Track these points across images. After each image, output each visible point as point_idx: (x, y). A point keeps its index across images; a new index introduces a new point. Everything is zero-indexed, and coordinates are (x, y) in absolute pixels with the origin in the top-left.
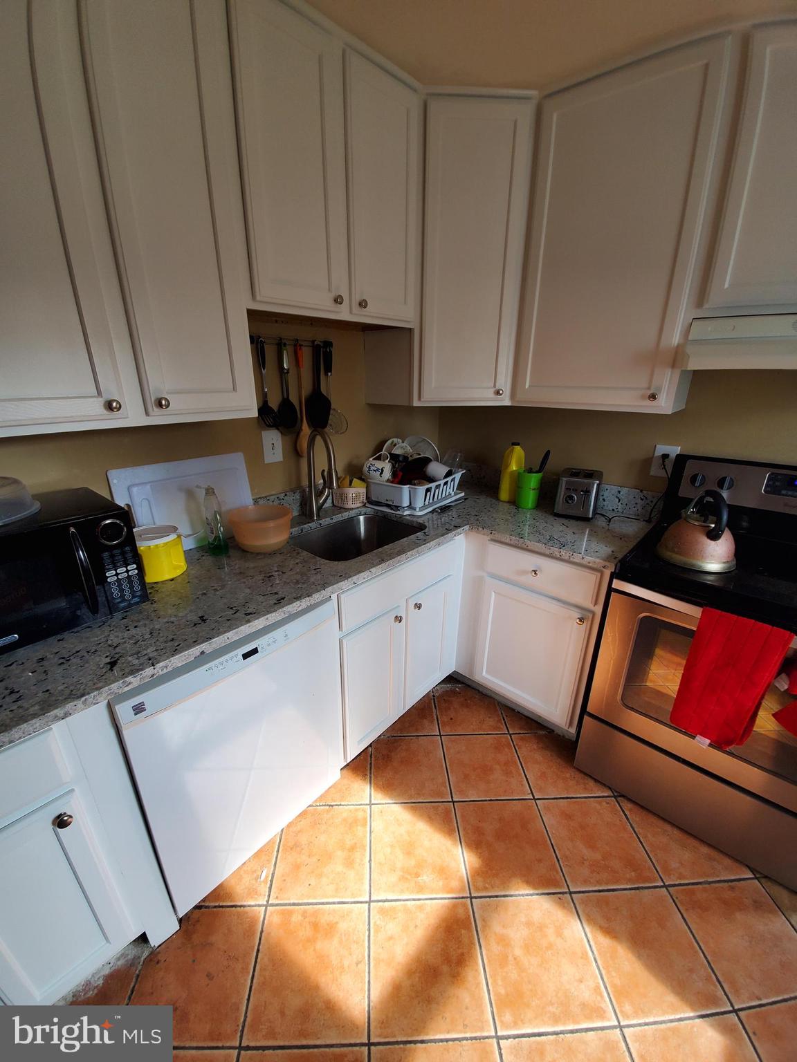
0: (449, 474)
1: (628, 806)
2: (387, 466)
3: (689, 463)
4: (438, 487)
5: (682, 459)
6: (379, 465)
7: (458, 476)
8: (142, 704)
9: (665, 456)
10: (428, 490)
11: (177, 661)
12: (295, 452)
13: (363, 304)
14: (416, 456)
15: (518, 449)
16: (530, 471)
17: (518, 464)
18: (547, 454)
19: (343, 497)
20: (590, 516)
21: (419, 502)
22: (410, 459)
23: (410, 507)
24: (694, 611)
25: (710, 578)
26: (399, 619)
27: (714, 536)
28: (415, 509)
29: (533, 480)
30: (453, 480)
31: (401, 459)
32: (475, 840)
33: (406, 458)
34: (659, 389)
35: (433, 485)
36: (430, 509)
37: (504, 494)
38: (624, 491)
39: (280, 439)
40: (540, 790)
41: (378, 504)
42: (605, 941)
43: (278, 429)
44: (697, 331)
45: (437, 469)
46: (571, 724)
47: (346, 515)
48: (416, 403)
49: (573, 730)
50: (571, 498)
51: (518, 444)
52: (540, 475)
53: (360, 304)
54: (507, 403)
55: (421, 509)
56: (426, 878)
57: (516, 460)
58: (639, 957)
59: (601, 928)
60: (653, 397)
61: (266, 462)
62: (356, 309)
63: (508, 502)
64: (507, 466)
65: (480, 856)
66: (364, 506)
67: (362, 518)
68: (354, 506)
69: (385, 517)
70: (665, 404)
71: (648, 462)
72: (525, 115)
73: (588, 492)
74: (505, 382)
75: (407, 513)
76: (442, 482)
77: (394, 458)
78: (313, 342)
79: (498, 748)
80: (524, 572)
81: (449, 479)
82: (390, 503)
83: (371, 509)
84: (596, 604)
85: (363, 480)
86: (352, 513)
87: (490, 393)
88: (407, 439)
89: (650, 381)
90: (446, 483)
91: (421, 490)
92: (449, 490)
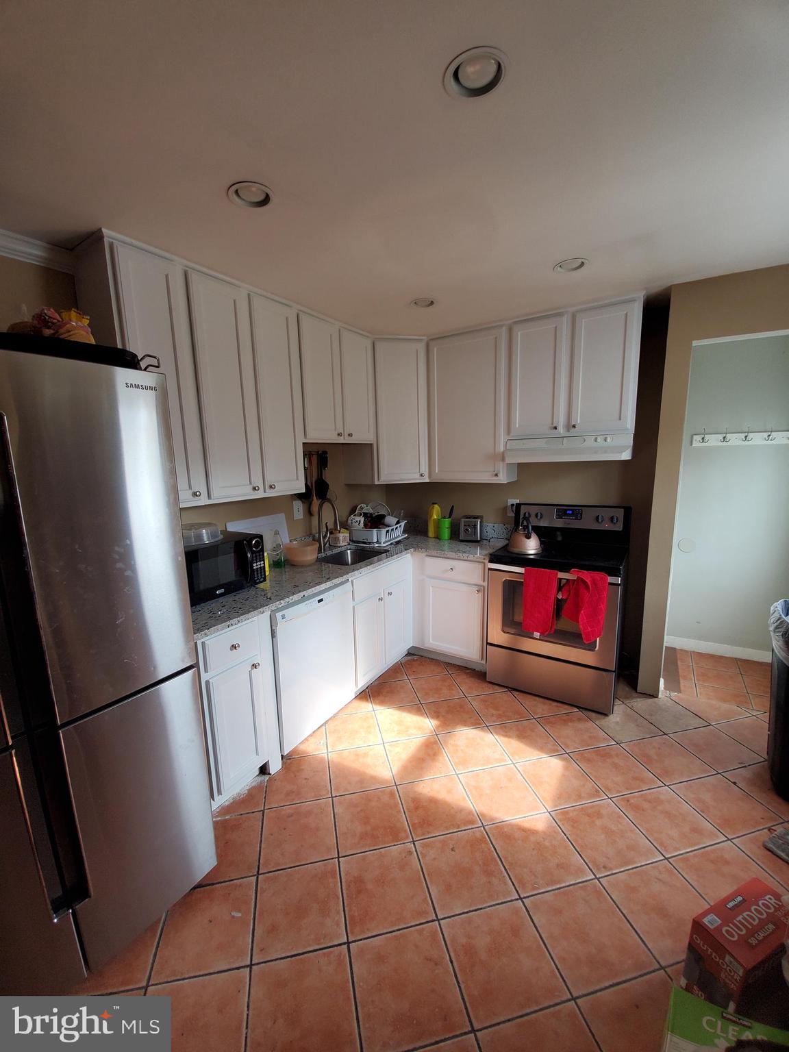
0: (398, 523)
1: (516, 693)
2: (362, 519)
3: (522, 506)
4: (392, 530)
5: (519, 505)
6: (358, 519)
7: (403, 524)
8: (284, 615)
9: (513, 505)
10: (387, 531)
11: (296, 597)
12: (310, 513)
13: (350, 435)
14: (377, 514)
15: (436, 506)
16: (445, 518)
17: (438, 515)
18: (453, 507)
19: (337, 539)
20: (479, 539)
21: (383, 539)
22: (374, 515)
23: (378, 542)
24: (521, 570)
25: (532, 557)
26: (381, 599)
27: (528, 537)
28: (380, 543)
29: (447, 523)
30: (400, 526)
31: (369, 515)
32: (436, 715)
33: (371, 514)
34: (499, 472)
35: (390, 529)
36: (390, 543)
37: (431, 533)
38: (496, 525)
39: (301, 505)
40: (469, 693)
41: (358, 542)
42: (506, 739)
43: (301, 500)
44: (511, 445)
45: (390, 520)
46: (482, 659)
47: (339, 550)
48: (377, 483)
49: (484, 662)
50: (467, 530)
51: (436, 504)
52: (450, 519)
53: (349, 435)
54: (427, 480)
55: (384, 543)
56: (412, 731)
57: (436, 513)
58: (522, 742)
59: (503, 735)
60: (496, 475)
61: (295, 519)
62: (347, 437)
63: (434, 538)
64: (431, 516)
65: (439, 720)
66: (349, 544)
67: (349, 551)
68: (343, 544)
69: (363, 549)
70: (503, 478)
71: (505, 509)
72: (421, 347)
73: (475, 526)
74: (425, 469)
75: (376, 545)
76: (395, 527)
77: (365, 515)
78: (318, 452)
79: (444, 680)
80: (446, 571)
81: (398, 525)
82: (365, 541)
83: (353, 546)
84: (484, 581)
85: (347, 529)
86: (343, 549)
87: (417, 476)
88: (370, 504)
89: (495, 468)
90: (397, 528)
91: (384, 531)
92: (398, 533)
